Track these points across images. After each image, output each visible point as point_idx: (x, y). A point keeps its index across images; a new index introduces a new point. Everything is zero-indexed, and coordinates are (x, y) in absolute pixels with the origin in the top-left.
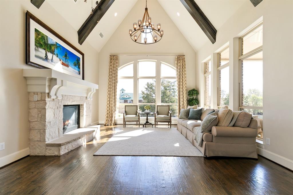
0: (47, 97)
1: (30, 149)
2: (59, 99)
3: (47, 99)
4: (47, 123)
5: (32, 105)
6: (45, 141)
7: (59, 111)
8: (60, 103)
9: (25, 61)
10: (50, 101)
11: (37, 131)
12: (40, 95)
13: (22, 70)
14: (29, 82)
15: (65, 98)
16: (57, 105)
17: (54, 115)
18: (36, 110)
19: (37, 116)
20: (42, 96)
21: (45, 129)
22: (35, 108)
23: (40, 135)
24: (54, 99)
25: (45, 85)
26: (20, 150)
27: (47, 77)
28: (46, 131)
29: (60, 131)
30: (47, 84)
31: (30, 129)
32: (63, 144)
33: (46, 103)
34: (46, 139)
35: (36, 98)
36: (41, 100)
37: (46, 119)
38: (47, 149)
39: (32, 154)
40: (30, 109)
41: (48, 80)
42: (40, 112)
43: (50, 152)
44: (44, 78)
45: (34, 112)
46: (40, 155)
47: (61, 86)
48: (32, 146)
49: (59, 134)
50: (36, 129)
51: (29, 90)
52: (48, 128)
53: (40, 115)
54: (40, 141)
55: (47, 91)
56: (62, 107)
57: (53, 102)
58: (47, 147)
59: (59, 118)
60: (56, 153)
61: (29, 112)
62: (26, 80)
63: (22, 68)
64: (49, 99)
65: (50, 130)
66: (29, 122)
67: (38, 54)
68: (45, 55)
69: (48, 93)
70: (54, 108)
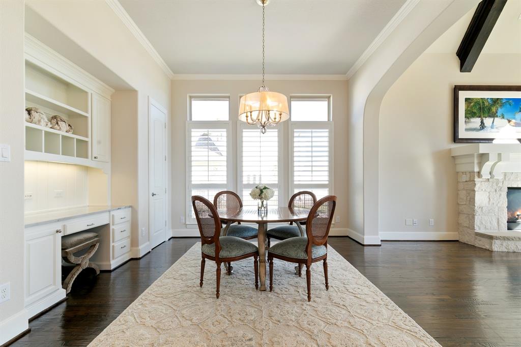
0: (476, 177)
1: (459, 234)
2: (498, 179)
3: (477, 179)
4: (476, 208)
5: (461, 186)
6: (473, 228)
7: (498, 195)
8: (500, 184)
9: (453, 139)
10: (482, 182)
11: (466, 215)
12: (468, 175)
13: (450, 150)
14: (458, 161)
15: (512, 178)
16: (495, 187)
17: (488, 200)
18: (464, 192)
19: (465, 198)
20: (470, 176)
21: (474, 215)
22: (464, 189)
23: (469, 221)
24: (488, 179)
25: (474, 163)
26: (448, 231)
27: (475, 154)
28: (476, 217)
29: (500, 223)
30: (476, 161)
31: (459, 213)
32: (497, 238)
33: (475, 184)
34: (475, 226)
35: (465, 178)
36: (470, 181)
37: (475, 202)
38: (476, 238)
39: (461, 241)
40: (459, 190)
41: (477, 157)
42: (469, 194)
43: (479, 242)
44: (472, 156)
45: (463, 194)
46: (469, 243)
47: (497, 161)
48: (461, 231)
49: (499, 226)
50: (464, 214)
51: (458, 170)
52: (479, 215)
53: (469, 197)
54: (469, 228)
55: (476, 169)
56: (506, 190)
57: (486, 183)
58: (477, 237)
59: (499, 205)
60: (487, 247)
61: (458, 194)
62: (455, 159)
63: (450, 148)
64: (480, 179)
65: (481, 217)
66: (458, 204)
67: (470, 126)
68: (480, 124)
69: (479, 172)
70: (489, 190)
